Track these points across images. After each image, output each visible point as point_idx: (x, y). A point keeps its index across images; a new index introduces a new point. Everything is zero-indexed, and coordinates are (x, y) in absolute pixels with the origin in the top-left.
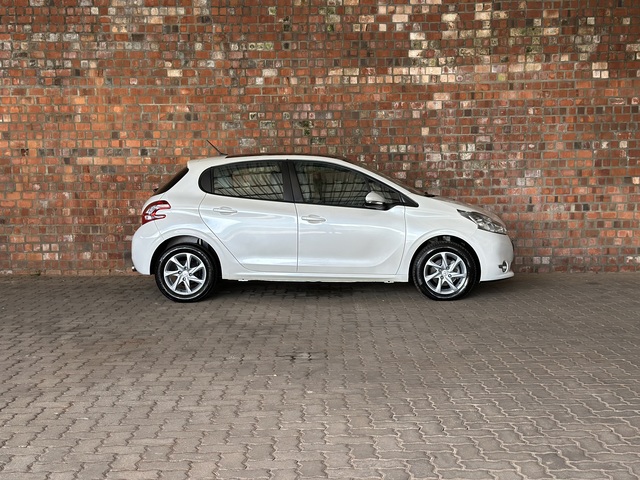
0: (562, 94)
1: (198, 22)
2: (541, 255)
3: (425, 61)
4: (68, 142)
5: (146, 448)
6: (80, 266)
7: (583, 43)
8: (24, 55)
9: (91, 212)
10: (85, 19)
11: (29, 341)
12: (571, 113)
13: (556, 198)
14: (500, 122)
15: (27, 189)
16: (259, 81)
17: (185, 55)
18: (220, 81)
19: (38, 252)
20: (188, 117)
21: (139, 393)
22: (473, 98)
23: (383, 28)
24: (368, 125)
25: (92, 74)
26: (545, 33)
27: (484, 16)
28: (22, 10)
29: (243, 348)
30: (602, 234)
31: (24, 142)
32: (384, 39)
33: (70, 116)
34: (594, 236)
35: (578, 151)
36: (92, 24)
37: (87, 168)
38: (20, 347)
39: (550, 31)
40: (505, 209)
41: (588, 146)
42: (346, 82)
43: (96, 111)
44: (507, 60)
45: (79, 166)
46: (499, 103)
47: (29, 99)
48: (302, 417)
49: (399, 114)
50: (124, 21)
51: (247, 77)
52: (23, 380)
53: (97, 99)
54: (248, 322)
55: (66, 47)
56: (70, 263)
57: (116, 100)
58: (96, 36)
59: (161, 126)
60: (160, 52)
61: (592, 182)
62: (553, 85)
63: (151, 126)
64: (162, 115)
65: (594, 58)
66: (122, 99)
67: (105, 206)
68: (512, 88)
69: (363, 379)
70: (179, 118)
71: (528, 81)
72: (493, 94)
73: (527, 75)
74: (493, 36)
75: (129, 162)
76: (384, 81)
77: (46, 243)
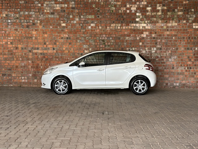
0: (183, 33)
1: (71, 9)
2: (176, 83)
3: (141, 22)
4: (31, 45)
5: (62, 140)
6: (34, 84)
7: (190, 17)
8: (17, 18)
9: (37, 67)
10: (36, 8)
11: (21, 107)
12: (186, 39)
13: (181, 65)
14: (164, 41)
15: (17, 60)
16: (90, 27)
17: (67, 19)
18: (77, 27)
19: (21, 79)
20: (67, 38)
21: (57, 123)
22: (156, 34)
23: (128, 11)
24: (123, 41)
25: (38, 25)
26: (178, 14)
27: (159, 8)
28: (17, 5)
29: (87, 110)
30: (195, 77)
31: (17, 45)
32: (128, 15)
33: (31, 37)
34: (193, 77)
35: (188, 50)
36: (39, 9)
37: (36, 54)
38: (18, 108)
39: (180, 13)
40: (165, 68)
41: (191, 49)
42: (116, 28)
43: (39, 36)
44: (166, 22)
45: (34, 53)
46: (164, 35)
47: (19, 32)
48: (109, 131)
49: (133, 38)
50: (49, 8)
51: (86, 26)
52: (21, 119)
53: (40, 32)
54: (88, 102)
55: (30, 16)
56: (30, 83)
57: (46, 33)
58: (40, 13)
59: (59, 41)
60: (59, 18)
61: (193, 60)
62: (181, 30)
63: (56, 41)
64: (60, 37)
65: (194, 22)
66: (47, 33)
67: (41, 65)
68: (168, 30)
69: (126, 120)
70: (65, 38)
71: (173, 29)
72: (162, 32)
73: (173, 27)
74: (162, 14)
75: (49, 52)
76: (128, 28)
77: (23, 76)
